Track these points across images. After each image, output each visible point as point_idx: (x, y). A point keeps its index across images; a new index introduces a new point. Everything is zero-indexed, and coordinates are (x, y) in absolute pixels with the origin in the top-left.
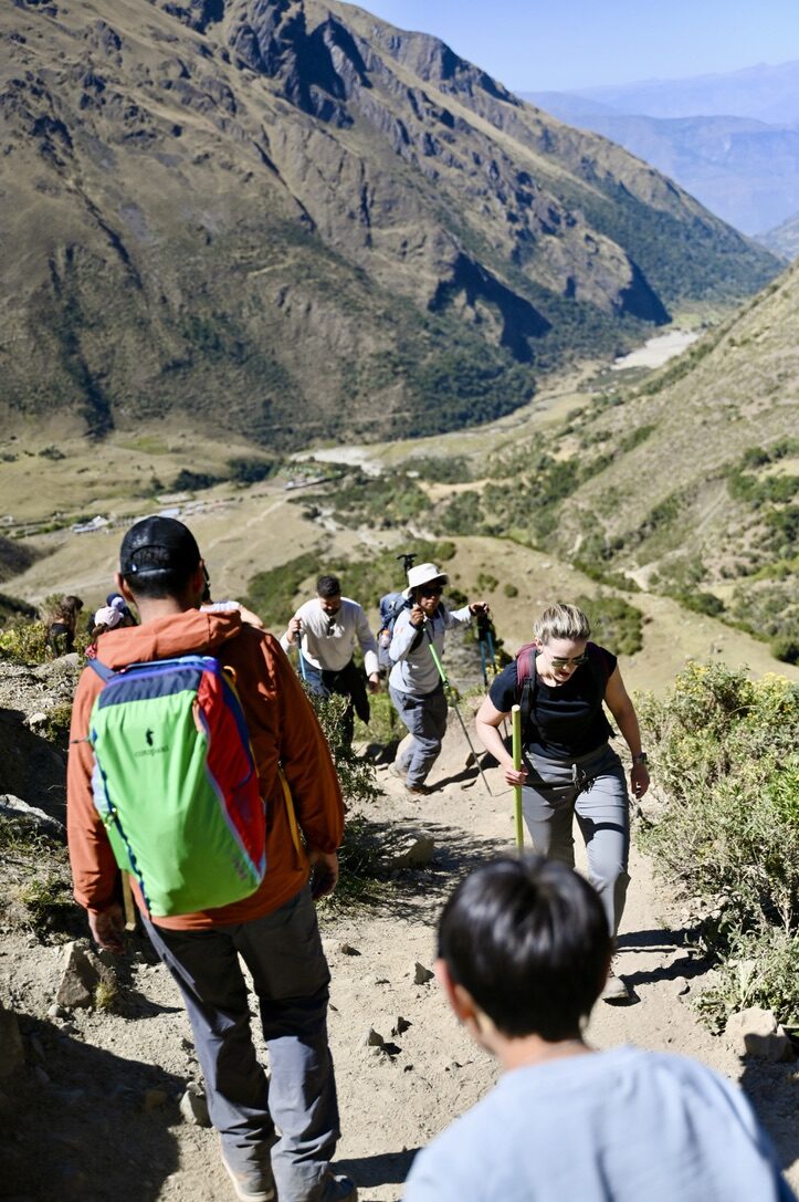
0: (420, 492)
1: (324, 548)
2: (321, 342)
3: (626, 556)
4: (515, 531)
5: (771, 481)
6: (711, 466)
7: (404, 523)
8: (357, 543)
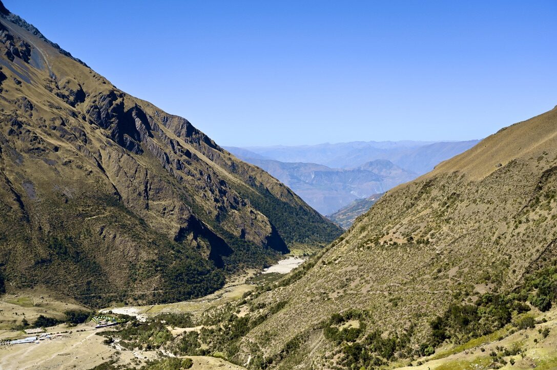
0: (168, 331)
1: (115, 360)
2: (120, 254)
3: (274, 367)
4: (217, 353)
5: (345, 330)
6: (316, 322)
7: (158, 347)
8: (133, 357)
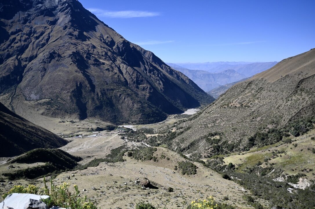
0: (145, 135)
1: (125, 145)
2: (126, 105)
3: (185, 151)
4: (163, 145)
5: (214, 139)
6: (202, 136)
7: (141, 141)
8: (132, 144)
